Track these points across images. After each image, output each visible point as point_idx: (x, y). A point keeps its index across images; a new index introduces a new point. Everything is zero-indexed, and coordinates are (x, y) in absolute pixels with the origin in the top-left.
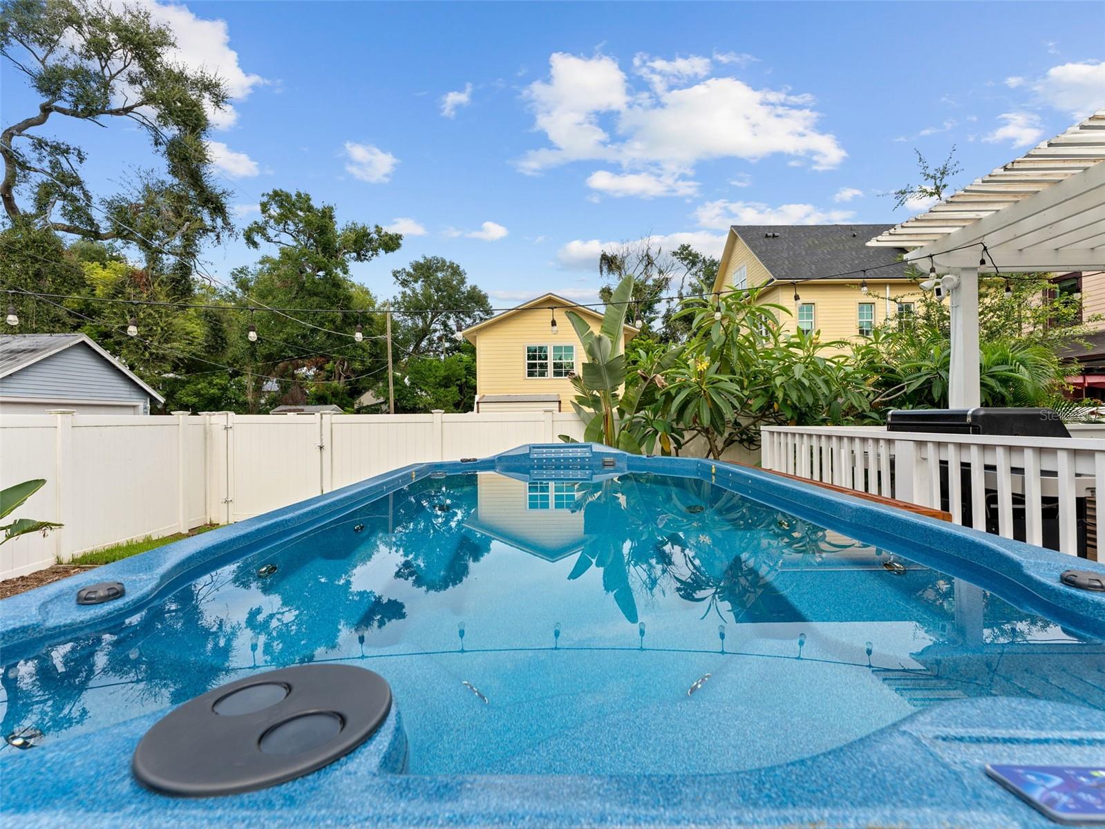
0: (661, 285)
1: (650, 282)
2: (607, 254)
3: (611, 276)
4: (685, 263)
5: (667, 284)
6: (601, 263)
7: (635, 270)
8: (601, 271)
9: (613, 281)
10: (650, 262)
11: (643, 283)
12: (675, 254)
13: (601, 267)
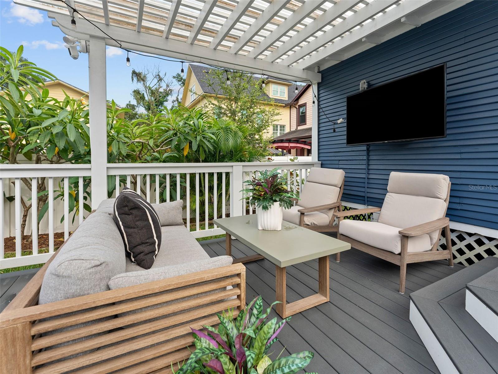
0: (168, 93)
1: (161, 90)
2: (136, 71)
3: (139, 83)
4: (180, 83)
5: (171, 92)
6: (132, 75)
7: (152, 82)
8: (133, 80)
9: (140, 86)
10: (160, 80)
11: (157, 90)
12: (174, 77)
13: (132, 78)
